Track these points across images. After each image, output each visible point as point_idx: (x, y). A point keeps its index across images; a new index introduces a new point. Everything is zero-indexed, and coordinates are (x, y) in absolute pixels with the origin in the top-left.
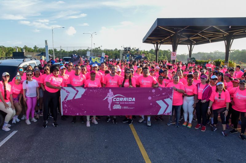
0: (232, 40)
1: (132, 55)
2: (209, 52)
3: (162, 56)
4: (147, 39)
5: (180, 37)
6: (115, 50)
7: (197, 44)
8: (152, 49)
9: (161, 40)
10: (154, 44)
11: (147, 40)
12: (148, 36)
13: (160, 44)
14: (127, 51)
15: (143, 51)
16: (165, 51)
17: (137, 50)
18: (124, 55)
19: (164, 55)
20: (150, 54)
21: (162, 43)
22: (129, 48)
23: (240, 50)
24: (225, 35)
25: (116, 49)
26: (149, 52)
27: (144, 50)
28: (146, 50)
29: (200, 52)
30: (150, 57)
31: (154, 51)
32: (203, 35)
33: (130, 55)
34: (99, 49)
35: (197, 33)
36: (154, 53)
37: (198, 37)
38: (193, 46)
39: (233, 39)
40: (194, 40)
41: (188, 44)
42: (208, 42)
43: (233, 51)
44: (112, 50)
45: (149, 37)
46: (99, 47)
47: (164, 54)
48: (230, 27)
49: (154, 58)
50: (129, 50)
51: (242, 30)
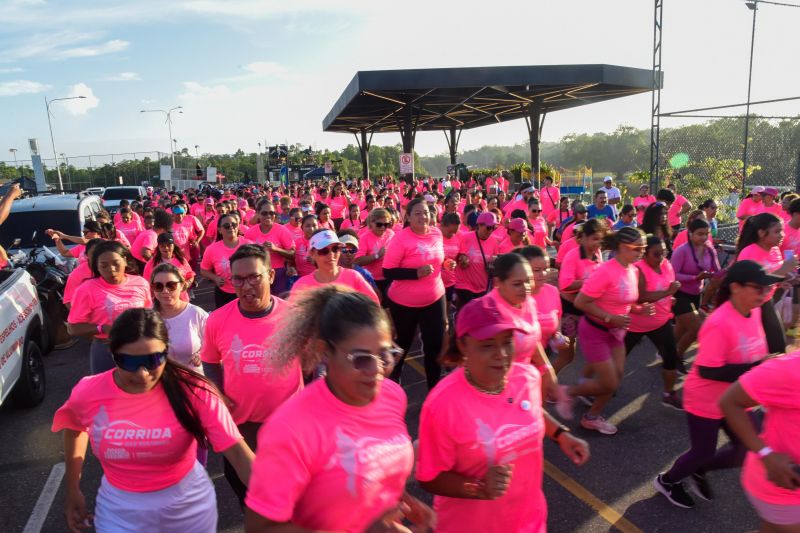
0: (542, 116)
1: (295, 169)
2: (511, 145)
3: (382, 164)
4: (336, 122)
5: (418, 113)
6: (236, 156)
7: (467, 127)
8: (350, 146)
9: (372, 122)
10: (355, 132)
11: (335, 124)
12: (338, 112)
13: (372, 132)
14: (276, 155)
15: (323, 153)
16: (387, 147)
17: (308, 152)
18: (271, 170)
19: (386, 161)
20: (346, 162)
21: (376, 129)
22: (284, 148)
23: (590, 134)
24: (525, 105)
25: (240, 153)
26: (342, 155)
27: (326, 151)
28: (331, 151)
29: (488, 145)
30: (347, 171)
31: (355, 151)
32: (475, 106)
33: (290, 169)
34: (184, 155)
35: (459, 102)
36: (356, 158)
37: (465, 111)
38: (457, 132)
39: (545, 112)
40: (457, 117)
41: (444, 129)
42: (492, 120)
43: (570, 137)
44: (226, 157)
45: (341, 115)
46: (185, 150)
47: (388, 156)
48: (528, 88)
49: (357, 171)
50: (283, 155)
51: (554, 94)
